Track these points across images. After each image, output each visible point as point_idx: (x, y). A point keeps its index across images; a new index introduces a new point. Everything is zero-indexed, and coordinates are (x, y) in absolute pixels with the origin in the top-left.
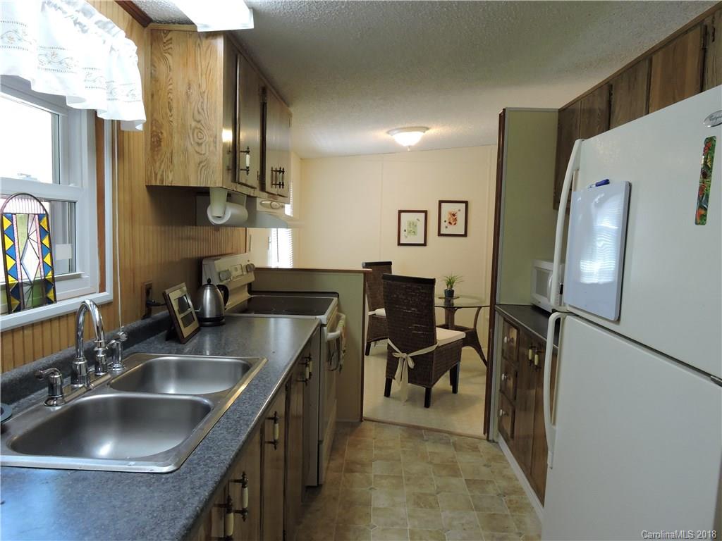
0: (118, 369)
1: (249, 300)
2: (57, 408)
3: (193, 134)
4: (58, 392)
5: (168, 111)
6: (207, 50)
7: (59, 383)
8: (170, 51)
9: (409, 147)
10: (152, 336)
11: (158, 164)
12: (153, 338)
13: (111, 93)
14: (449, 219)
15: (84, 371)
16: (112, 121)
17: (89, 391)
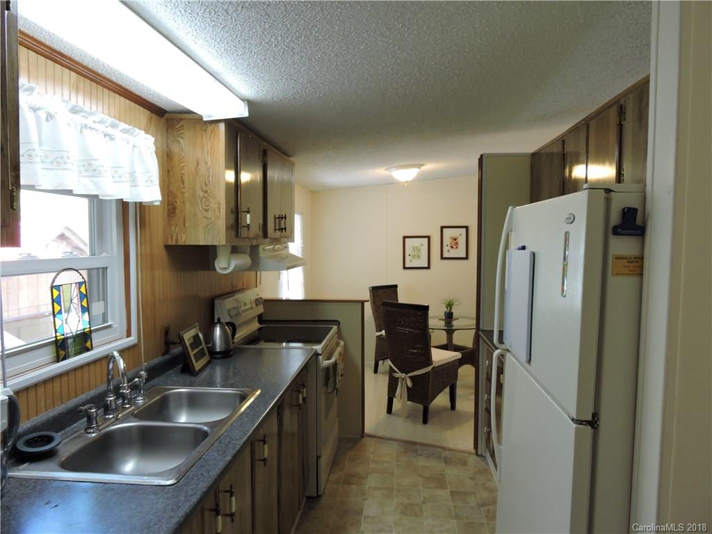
0: (140, 401)
1: (260, 329)
2: (94, 435)
3: (201, 201)
4: (94, 422)
5: (181, 185)
6: (212, 133)
7: (95, 415)
8: (182, 135)
9: (407, 182)
10: (170, 370)
11: (173, 228)
12: (170, 371)
13: (134, 181)
14: (451, 244)
15: (113, 404)
16: (136, 203)
17: (117, 420)
